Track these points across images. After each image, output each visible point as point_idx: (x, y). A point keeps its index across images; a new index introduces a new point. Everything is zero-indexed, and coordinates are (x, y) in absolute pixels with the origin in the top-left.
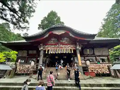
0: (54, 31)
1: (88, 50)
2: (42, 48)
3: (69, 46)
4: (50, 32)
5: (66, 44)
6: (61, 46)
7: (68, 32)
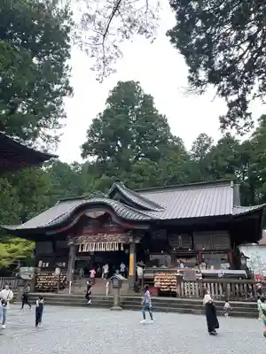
1: (180, 237)
5: (114, 233)
6: (105, 236)
7: (109, 212)
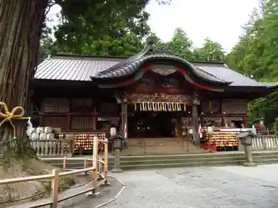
0: (155, 66)
1: (210, 103)
2: (125, 100)
3: (178, 96)
4: (147, 68)
5: (174, 94)
6: (163, 96)
